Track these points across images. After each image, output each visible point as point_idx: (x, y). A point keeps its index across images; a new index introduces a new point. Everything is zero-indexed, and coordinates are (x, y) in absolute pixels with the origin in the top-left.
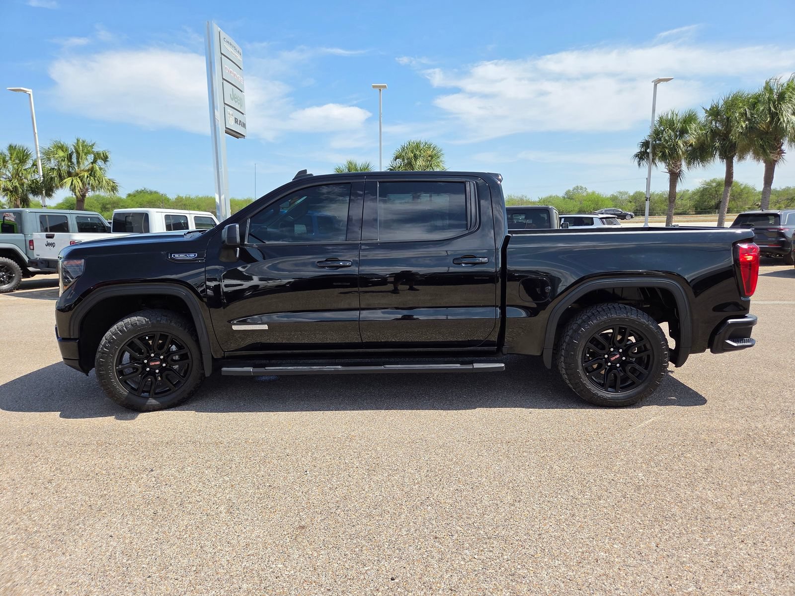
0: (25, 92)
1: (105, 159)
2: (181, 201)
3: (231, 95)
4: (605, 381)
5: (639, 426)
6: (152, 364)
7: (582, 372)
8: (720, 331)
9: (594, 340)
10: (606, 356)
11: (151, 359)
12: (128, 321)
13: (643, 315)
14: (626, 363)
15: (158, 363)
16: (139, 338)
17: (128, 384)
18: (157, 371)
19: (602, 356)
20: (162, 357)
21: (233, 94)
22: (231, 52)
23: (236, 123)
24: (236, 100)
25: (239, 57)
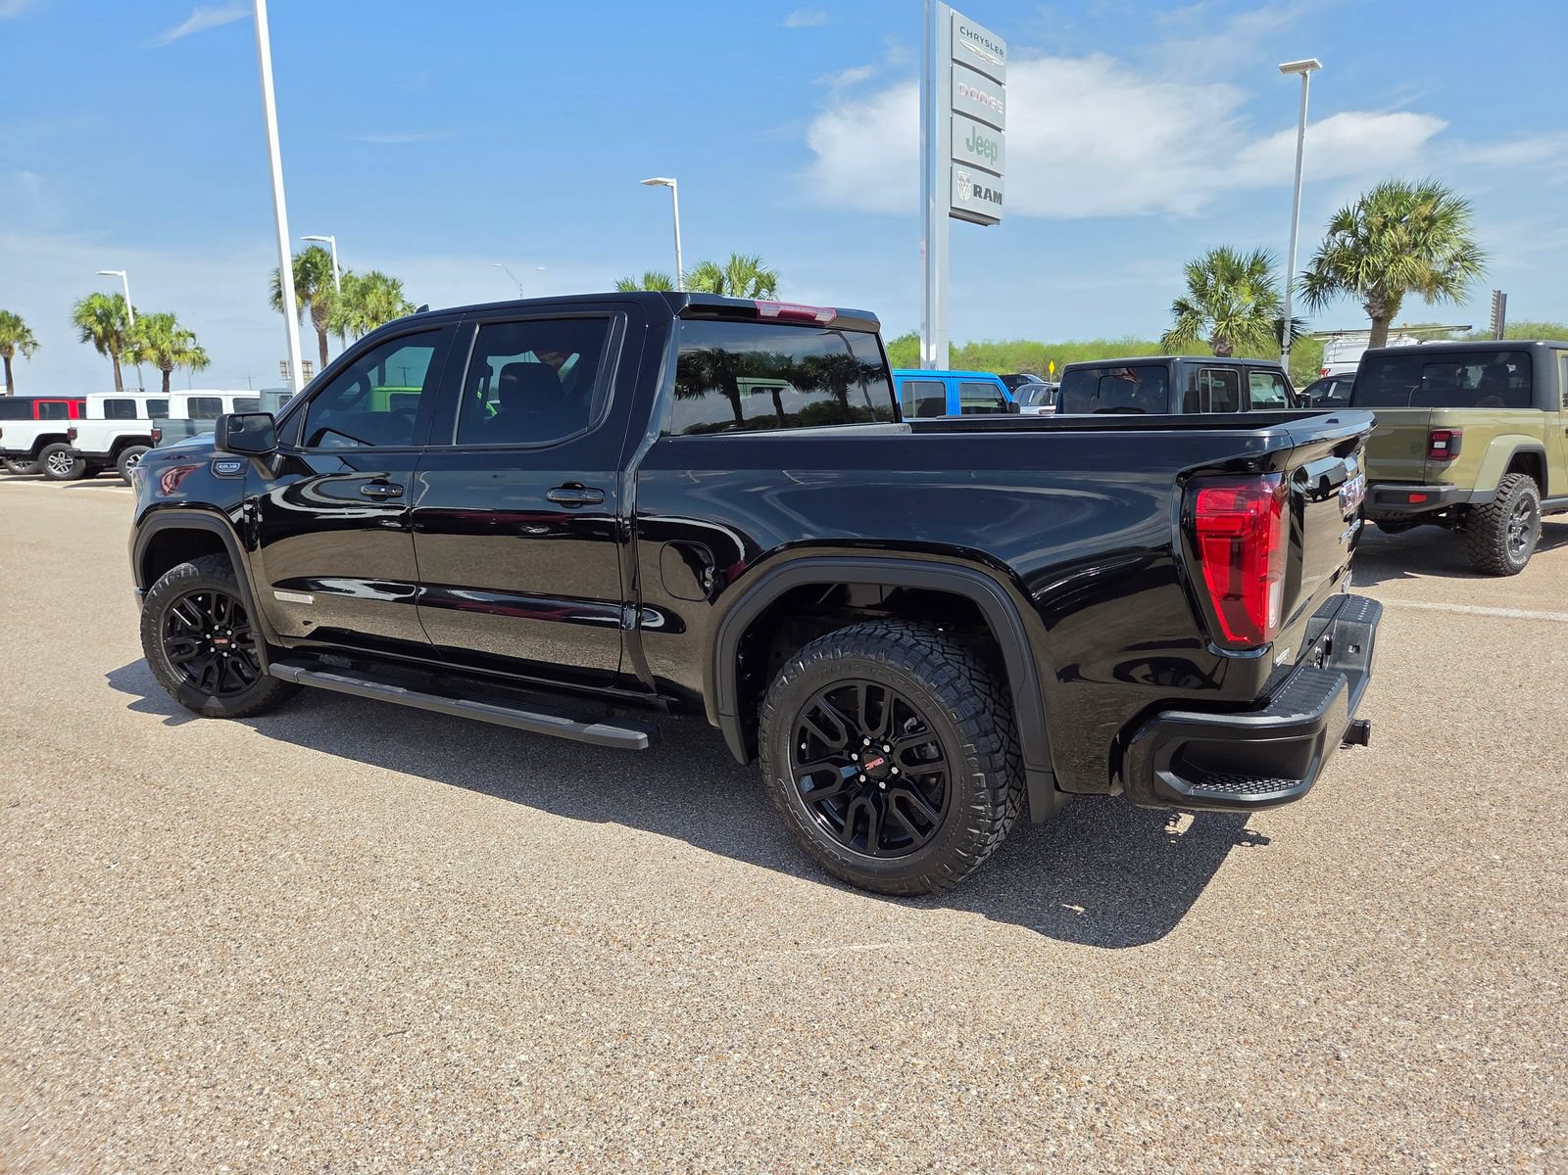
0: (666, 184)
2: (974, 353)
3: (968, 140)
4: (845, 819)
5: (816, 951)
6: (218, 641)
7: (792, 785)
8: (1133, 741)
9: (817, 710)
10: (855, 757)
11: (215, 635)
12: (174, 569)
13: (921, 662)
14: (894, 782)
15: (225, 641)
16: (190, 599)
17: (185, 669)
18: (225, 654)
19: (841, 754)
20: (229, 633)
21: (974, 137)
22: (978, 53)
23: (975, 195)
24: (980, 148)
25: (996, 60)
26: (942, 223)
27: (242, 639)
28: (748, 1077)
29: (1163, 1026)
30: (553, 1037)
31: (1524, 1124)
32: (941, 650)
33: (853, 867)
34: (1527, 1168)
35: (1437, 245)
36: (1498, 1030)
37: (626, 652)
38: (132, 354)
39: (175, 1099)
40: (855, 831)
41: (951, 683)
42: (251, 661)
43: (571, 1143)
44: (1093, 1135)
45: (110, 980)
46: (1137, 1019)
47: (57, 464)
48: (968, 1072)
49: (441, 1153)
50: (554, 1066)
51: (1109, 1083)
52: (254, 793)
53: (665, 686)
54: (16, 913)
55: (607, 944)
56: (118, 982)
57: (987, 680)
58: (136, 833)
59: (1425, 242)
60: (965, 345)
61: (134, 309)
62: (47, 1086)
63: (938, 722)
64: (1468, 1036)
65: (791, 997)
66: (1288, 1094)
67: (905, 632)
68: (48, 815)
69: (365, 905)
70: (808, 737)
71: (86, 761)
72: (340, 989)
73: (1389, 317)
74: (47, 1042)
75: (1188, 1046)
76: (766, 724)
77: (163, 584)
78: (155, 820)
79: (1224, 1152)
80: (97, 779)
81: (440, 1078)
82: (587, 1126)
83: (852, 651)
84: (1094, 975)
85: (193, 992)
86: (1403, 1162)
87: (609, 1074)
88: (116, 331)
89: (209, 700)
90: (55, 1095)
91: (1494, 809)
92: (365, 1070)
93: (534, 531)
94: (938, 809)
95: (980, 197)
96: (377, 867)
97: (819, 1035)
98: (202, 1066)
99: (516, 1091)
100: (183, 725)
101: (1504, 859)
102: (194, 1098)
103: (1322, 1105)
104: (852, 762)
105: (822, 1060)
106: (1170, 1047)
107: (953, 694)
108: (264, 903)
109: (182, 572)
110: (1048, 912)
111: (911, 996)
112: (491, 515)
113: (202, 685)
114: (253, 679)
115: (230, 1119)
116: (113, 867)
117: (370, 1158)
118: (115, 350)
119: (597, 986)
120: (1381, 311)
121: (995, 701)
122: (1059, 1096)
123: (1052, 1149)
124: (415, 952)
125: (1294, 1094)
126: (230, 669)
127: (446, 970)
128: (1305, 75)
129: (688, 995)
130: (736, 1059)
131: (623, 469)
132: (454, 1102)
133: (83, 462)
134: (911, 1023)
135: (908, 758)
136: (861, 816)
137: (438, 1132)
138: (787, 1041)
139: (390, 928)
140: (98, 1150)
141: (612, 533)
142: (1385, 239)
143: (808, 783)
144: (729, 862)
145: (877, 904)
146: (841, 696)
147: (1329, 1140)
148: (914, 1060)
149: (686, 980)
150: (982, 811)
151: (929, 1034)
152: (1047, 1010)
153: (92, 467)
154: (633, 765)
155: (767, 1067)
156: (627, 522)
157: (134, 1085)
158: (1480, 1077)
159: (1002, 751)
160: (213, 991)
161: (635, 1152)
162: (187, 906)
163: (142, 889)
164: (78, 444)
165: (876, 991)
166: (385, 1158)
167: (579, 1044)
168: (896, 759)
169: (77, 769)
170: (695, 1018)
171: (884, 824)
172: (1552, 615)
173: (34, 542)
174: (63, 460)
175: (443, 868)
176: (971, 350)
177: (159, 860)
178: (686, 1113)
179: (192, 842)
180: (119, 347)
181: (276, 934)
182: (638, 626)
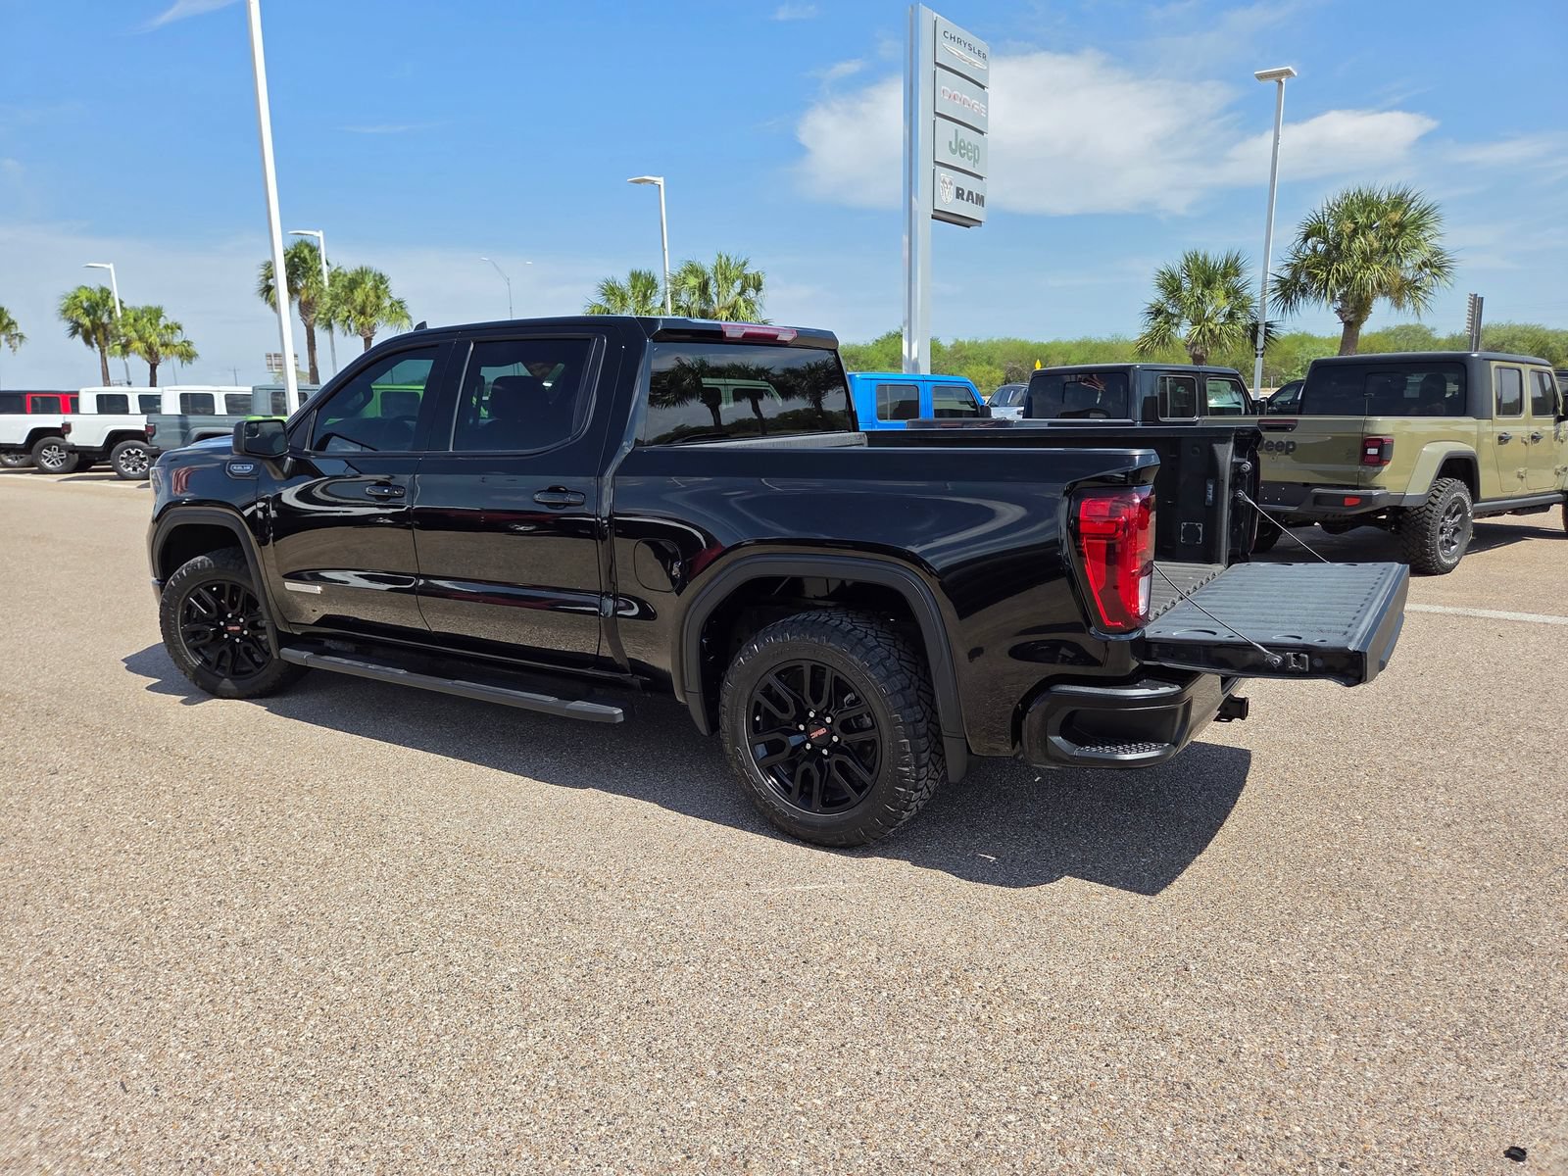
0: (653, 182)
1: (758, 288)
2: (960, 351)
3: (950, 143)
4: (792, 781)
5: (764, 891)
6: (230, 628)
7: (748, 752)
8: (1030, 710)
9: (769, 687)
10: (802, 727)
11: (228, 622)
12: (191, 562)
13: (856, 644)
14: (834, 749)
15: (237, 628)
16: (205, 589)
17: (200, 654)
18: (238, 640)
19: (790, 725)
20: (241, 620)
21: (956, 139)
22: (960, 56)
23: (958, 197)
24: (962, 151)
25: (979, 63)
26: (924, 224)
27: (253, 626)
28: (700, 984)
29: (1047, 946)
30: (538, 955)
31: (1328, 1018)
32: (874, 634)
33: (798, 822)
34: (1321, 1049)
35: (1406, 251)
36: (1325, 950)
37: (604, 636)
38: (119, 347)
39: (223, 1001)
40: (801, 792)
41: (881, 662)
42: (261, 647)
43: (552, 1031)
44: (977, 1024)
45: (158, 913)
46: (1027, 941)
47: (50, 458)
48: (882, 980)
49: (447, 1038)
50: (539, 976)
51: (996, 987)
52: (269, 763)
53: (638, 667)
54: (68, 862)
55: (585, 885)
56: (165, 914)
57: (914, 661)
58: (168, 797)
59: (1395, 248)
60: (952, 343)
61: (121, 302)
62: (115, 992)
63: (870, 695)
64: (1298, 954)
65: (740, 925)
66: (1140, 995)
67: (844, 619)
68: (85, 781)
69: (375, 855)
70: (762, 710)
71: (114, 736)
72: (356, 919)
73: (1359, 322)
74: (111, 960)
75: (1066, 961)
76: (725, 699)
77: (181, 575)
78: (183, 786)
79: (1080, 1036)
80: (126, 751)
81: (444, 985)
82: (565, 1019)
83: (799, 635)
84: (997, 908)
85: (231, 921)
86: (1223, 1043)
87: (585, 982)
88: (103, 324)
89: (223, 682)
90: (122, 998)
91: (1367, 778)
92: (381, 979)
93: (522, 528)
94: (870, 771)
95: (963, 199)
96: (384, 824)
97: (761, 953)
98: (244, 977)
99: (507, 995)
100: (199, 705)
101: (1364, 819)
102: (239, 1001)
103: (1166, 1003)
104: (800, 732)
105: (762, 971)
106: (1051, 962)
107: (883, 672)
108: (286, 853)
109: (199, 564)
110: (966, 861)
111: (841, 924)
112: (478, 513)
113: (216, 669)
114: (263, 663)
115: (271, 1015)
116: (150, 824)
117: (389, 1042)
118: (103, 343)
119: (576, 917)
120: (1353, 315)
121: (920, 679)
122: (954, 997)
123: (942, 1034)
124: (420, 892)
125: (1145, 996)
126: (242, 654)
127: (446, 906)
128: (1281, 83)
129: (653, 924)
130: (691, 970)
131: (601, 475)
132: (456, 1002)
133: (76, 455)
134: (839, 944)
135: (846, 727)
136: (807, 777)
137: (444, 1023)
138: (734, 957)
139: (397, 873)
140: (163, 1038)
141: (593, 532)
142: (1356, 245)
143: (761, 750)
144: (693, 821)
145: (819, 854)
146: (790, 675)
147: (1167, 1027)
148: (838, 971)
149: (652, 912)
150: (906, 772)
151: (853, 952)
152: (953, 934)
153: (84, 461)
154: (611, 740)
155: (716, 976)
156: (605, 522)
157: (188, 992)
158: (1300, 984)
159: (925, 721)
160: (249, 920)
161: (605, 1037)
162: (219, 855)
163: (178, 841)
164: (72, 439)
165: (811, 921)
166: (401, 1041)
167: (561, 960)
168: (836, 729)
169: (106, 742)
170: (658, 941)
171: (825, 786)
172: (1471, 612)
173: (37, 535)
174: (56, 454)
175: (442, 825)
176: (958, 348)
177: (190, 818)
178: (647, 1009)
179: (218, 804)
180: (106, 339)
181: (299, 877)
182: (615, 615)
